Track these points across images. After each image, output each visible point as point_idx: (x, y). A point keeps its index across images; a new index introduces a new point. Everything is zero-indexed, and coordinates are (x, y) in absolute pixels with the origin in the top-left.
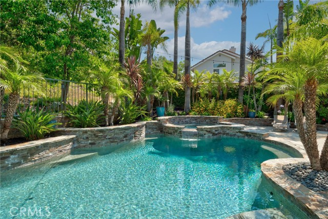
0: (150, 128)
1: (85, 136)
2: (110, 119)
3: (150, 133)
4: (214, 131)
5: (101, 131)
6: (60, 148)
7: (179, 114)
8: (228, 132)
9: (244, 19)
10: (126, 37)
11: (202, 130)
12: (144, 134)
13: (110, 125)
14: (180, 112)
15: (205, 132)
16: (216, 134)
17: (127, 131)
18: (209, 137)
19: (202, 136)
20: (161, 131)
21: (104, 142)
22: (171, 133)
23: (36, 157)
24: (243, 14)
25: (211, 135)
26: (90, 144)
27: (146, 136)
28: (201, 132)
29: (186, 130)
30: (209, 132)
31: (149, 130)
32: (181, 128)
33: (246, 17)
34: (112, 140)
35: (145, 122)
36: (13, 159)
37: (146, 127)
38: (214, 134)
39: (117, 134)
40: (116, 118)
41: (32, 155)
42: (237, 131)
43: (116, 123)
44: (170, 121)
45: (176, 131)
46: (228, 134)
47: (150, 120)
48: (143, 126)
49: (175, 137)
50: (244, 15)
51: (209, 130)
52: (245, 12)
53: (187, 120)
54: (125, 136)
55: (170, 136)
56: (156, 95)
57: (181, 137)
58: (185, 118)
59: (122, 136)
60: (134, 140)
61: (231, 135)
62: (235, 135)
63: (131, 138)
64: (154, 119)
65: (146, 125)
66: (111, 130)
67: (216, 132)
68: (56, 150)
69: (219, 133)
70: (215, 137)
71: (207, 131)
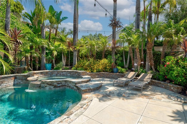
3: (20, 83)
4: (55, 84)
11: (43, 83)
15: (46, 85)
16: (59, 87)
19: (43, 87)
25: (52, 87)
28: (43, 85)
30: (50, 85)
32: (30, 81)
35: (14, 75)
38: (55, 87)
42: (74, 85)
46: (70, 86)
51: (50, 83)
61: (72, 88)
67: (59, 85)
69: (62, 86)
70: (58, 89)
71: (48, 84)
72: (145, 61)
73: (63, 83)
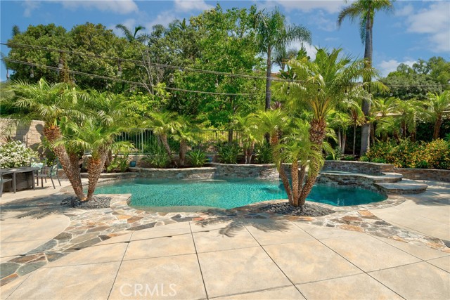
1: (223, 169)
4: (340, 179)
5: (232, 167)
6: (205, 174)
7: (343, 159)
8: (363, 183)
11: (323, 176)
12: (276, 174)
13: (248, 163)
15: (327, 179)
16: (346, 184)
18: (333, 184)
19: (323, 182)
21: (233, 175)
23: (191, 176)
25: (336, 183)
27: (279, 177)
28: (323, 179)
30: (333, 180)
34: (239, 175)
36: (180, 175)
37: (279, 168)
38: (340, 183)
39: (243, 170)
41: (189, 175)
46: (363, 186)
51: (333, 177)
53: (345, 166)
54: (250, 173)
59: (247, 172)
60: (259, 178)
61: (366, 188)
62: (369, 187)
63: (256, 176)
67: (345, 182)
68: (202, 175)
69: (351, 183)
70: (344, 187)
71: (330, 178)
73: (352, 180)
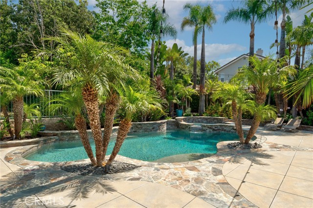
0: (170, 125)
2: (144, 118)
3: (170, 128)
4: (214, 127)
5: (140, 124)
7: (194, 116)
8: (225, 129)
9: (252, 36)
10: (155, 57)
11: (205, 126)
12: (165, 128)
13: (144, 121)
14: (195, 114)
15: (207, 128)
16: (216, 130)
17: (154, 126)
18: (210, 131)
19: (205, 130)
20: (178, 127)
21: (141, 131)
22: (184, 129)
24: (251, 32)
25: (211, 130)
26: (134, 131)
27: (167, 129)
28: (204, 128)
29: (194, 126)
30: (210, 128)
31: (169, 126)
32: (190, 125)
33: (254, 35)
34: (146, 130)
35: (166, 120)
37: (167, 124)
38: (214, 130)
39: (148, 126)
40: (147, 117)
42: (231, 128)
43: (148, 120)
44: (185, 120)
45: (187, 127)
46: (225, 130)
47: (170, 119)
48: (164, 123)
49: (186, 131)
50: (252, 34)
52: (253, 31)
54: (153, 128)
55: (183, 130)
56: (174, 101)
57: (190, 131)
58: (198, 118)
59: (151, 128)
60: (158, 131)
61: (227, 131)
62: (230, 131)
63: (157, 130)
64: (173, 118)
65: (167, 122)
66: (145, 124)
67: (216, 129)
69: (218, 130)
70: (215, 132)
71: (208, 128)
72: (291, 107)
73: (219, 127)
